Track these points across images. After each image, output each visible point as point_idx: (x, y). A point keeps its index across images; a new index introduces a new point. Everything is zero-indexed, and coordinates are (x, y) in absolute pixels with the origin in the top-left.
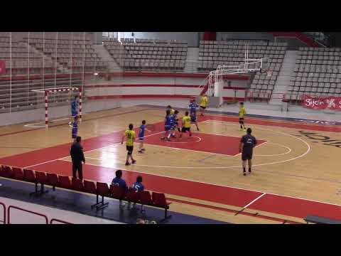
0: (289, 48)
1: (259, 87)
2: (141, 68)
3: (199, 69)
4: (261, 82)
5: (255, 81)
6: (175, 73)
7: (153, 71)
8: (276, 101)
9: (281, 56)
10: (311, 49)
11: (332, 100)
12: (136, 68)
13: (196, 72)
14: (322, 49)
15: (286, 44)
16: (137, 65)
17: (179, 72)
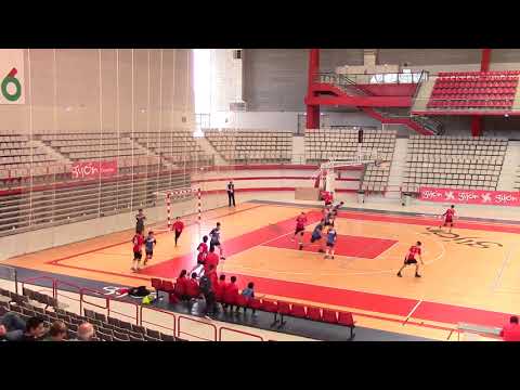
0: (398, 136)
1: (373, 179)
2: (246, 160)
3: (308, 160)
4: (374, 173)
5: (368, 173)
6: (283, 164)
7: (259, 164)
8: (393, 194)
9: (391, 145)
10: (422, 137)
11: (451, 193)
12: (241, 160)
13: (304, 163)
14: (433, 137)
15: (395, 132)
16: (242, 157)
17: (286, 164)
